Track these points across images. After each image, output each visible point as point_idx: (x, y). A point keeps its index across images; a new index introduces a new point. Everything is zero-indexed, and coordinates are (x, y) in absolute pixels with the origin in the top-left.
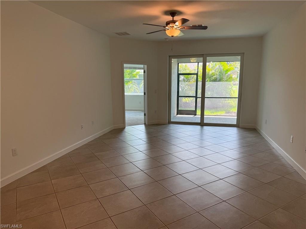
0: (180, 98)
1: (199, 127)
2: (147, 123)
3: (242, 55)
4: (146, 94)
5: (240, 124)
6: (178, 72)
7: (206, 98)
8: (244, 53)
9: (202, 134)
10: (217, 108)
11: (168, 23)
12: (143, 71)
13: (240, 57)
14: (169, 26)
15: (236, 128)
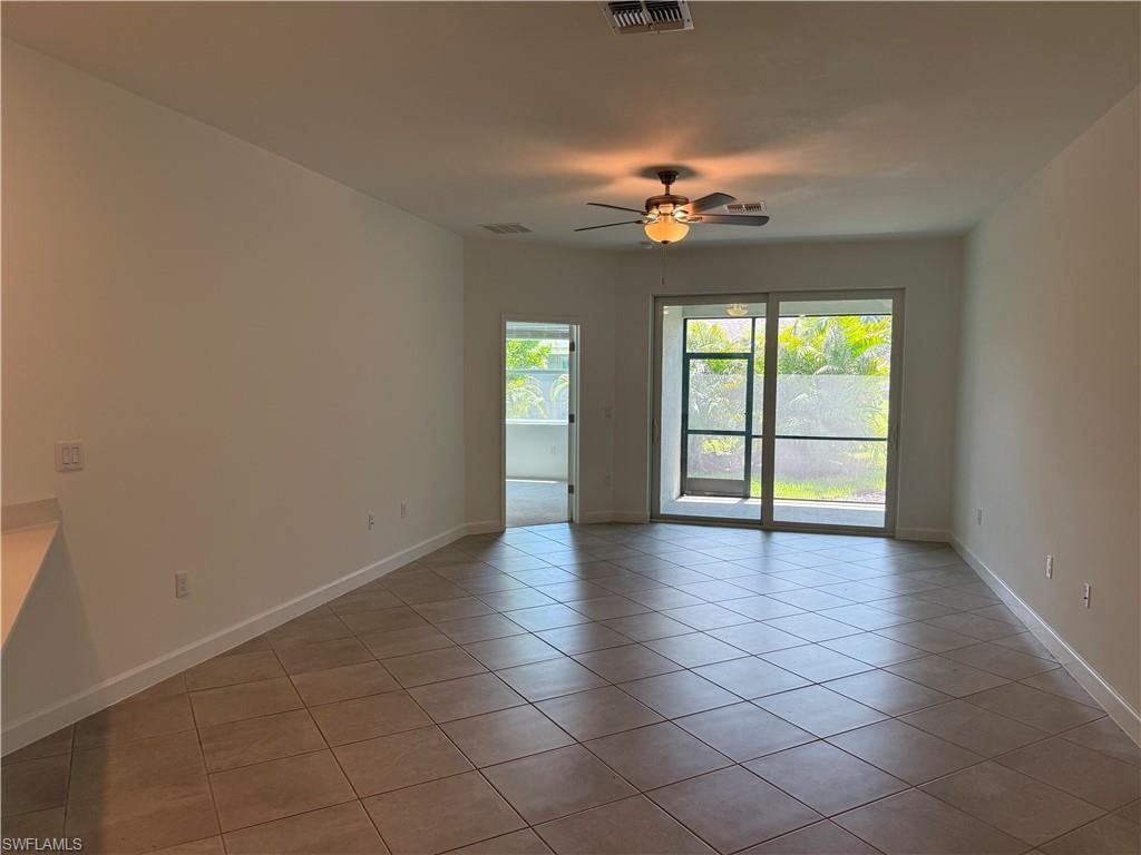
0: (690, 436)
1: (757, 535)
2: (576, 519)
3: (898, 294)
4: (577, 419)
5: (897, 528)
6: (684, 349)
7: (778, 437)
8: (903, 289)
9: (766, 554)
10: (821, 474)
11: (652, 204)
12: (566, 343)
13: (891, 301)
14: (655, 211)
15: (882, 540)
